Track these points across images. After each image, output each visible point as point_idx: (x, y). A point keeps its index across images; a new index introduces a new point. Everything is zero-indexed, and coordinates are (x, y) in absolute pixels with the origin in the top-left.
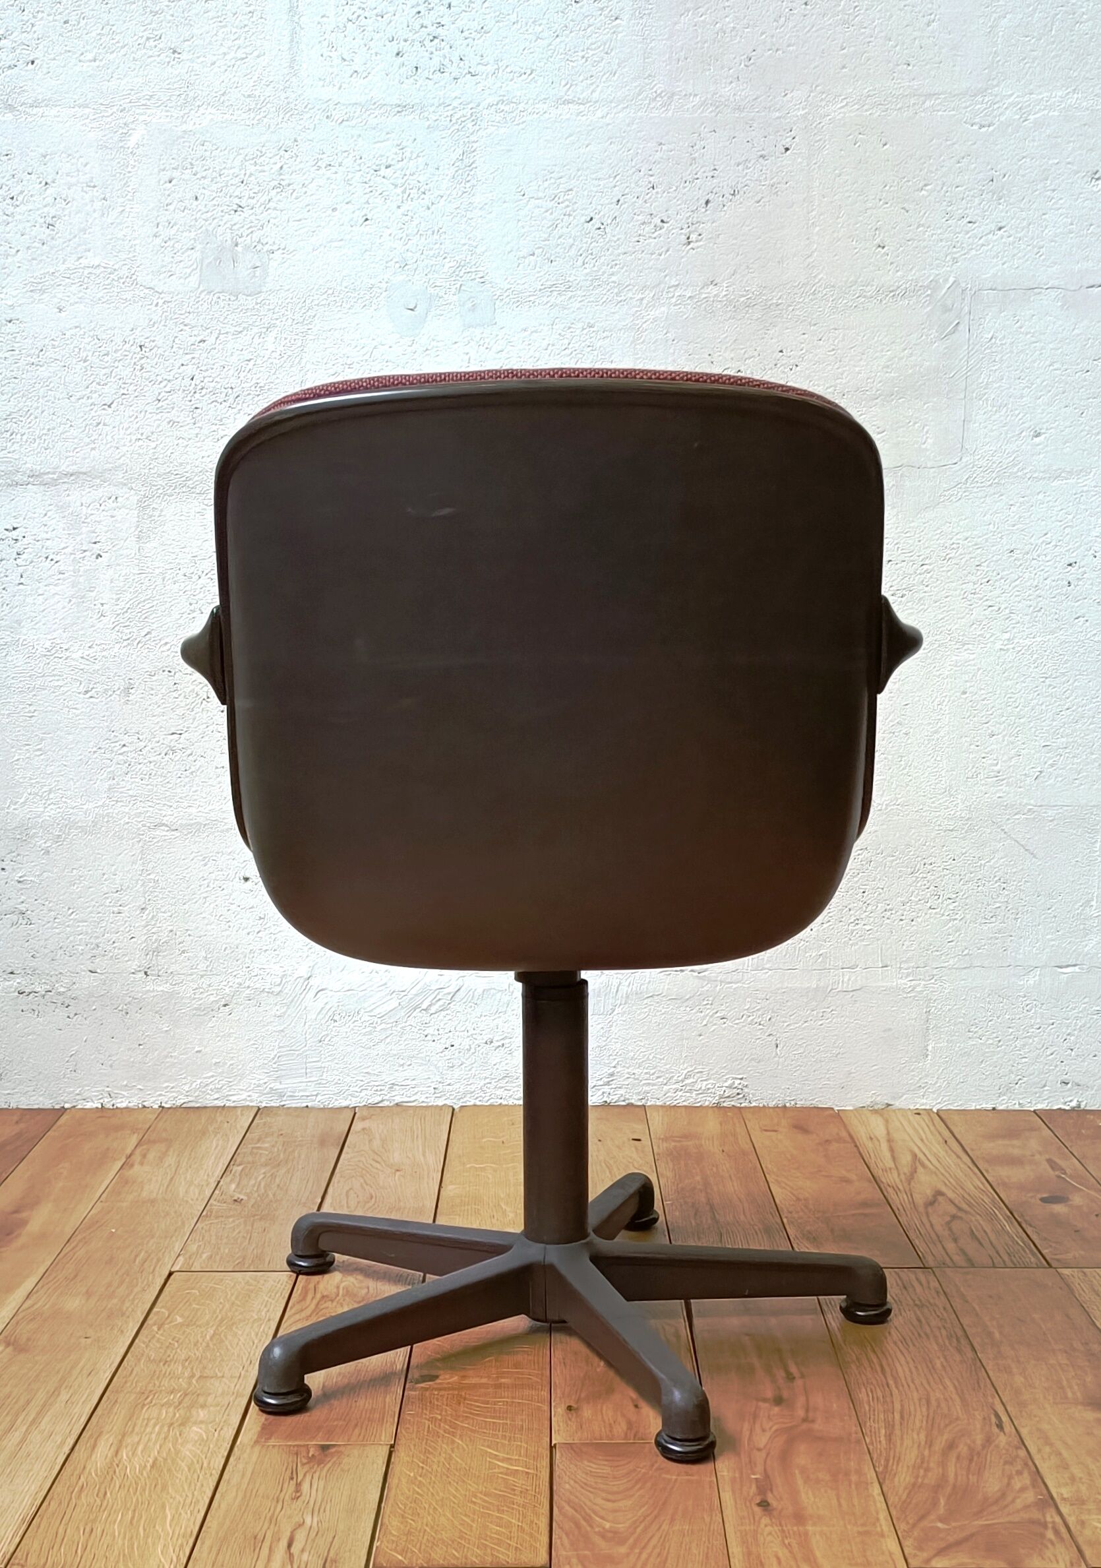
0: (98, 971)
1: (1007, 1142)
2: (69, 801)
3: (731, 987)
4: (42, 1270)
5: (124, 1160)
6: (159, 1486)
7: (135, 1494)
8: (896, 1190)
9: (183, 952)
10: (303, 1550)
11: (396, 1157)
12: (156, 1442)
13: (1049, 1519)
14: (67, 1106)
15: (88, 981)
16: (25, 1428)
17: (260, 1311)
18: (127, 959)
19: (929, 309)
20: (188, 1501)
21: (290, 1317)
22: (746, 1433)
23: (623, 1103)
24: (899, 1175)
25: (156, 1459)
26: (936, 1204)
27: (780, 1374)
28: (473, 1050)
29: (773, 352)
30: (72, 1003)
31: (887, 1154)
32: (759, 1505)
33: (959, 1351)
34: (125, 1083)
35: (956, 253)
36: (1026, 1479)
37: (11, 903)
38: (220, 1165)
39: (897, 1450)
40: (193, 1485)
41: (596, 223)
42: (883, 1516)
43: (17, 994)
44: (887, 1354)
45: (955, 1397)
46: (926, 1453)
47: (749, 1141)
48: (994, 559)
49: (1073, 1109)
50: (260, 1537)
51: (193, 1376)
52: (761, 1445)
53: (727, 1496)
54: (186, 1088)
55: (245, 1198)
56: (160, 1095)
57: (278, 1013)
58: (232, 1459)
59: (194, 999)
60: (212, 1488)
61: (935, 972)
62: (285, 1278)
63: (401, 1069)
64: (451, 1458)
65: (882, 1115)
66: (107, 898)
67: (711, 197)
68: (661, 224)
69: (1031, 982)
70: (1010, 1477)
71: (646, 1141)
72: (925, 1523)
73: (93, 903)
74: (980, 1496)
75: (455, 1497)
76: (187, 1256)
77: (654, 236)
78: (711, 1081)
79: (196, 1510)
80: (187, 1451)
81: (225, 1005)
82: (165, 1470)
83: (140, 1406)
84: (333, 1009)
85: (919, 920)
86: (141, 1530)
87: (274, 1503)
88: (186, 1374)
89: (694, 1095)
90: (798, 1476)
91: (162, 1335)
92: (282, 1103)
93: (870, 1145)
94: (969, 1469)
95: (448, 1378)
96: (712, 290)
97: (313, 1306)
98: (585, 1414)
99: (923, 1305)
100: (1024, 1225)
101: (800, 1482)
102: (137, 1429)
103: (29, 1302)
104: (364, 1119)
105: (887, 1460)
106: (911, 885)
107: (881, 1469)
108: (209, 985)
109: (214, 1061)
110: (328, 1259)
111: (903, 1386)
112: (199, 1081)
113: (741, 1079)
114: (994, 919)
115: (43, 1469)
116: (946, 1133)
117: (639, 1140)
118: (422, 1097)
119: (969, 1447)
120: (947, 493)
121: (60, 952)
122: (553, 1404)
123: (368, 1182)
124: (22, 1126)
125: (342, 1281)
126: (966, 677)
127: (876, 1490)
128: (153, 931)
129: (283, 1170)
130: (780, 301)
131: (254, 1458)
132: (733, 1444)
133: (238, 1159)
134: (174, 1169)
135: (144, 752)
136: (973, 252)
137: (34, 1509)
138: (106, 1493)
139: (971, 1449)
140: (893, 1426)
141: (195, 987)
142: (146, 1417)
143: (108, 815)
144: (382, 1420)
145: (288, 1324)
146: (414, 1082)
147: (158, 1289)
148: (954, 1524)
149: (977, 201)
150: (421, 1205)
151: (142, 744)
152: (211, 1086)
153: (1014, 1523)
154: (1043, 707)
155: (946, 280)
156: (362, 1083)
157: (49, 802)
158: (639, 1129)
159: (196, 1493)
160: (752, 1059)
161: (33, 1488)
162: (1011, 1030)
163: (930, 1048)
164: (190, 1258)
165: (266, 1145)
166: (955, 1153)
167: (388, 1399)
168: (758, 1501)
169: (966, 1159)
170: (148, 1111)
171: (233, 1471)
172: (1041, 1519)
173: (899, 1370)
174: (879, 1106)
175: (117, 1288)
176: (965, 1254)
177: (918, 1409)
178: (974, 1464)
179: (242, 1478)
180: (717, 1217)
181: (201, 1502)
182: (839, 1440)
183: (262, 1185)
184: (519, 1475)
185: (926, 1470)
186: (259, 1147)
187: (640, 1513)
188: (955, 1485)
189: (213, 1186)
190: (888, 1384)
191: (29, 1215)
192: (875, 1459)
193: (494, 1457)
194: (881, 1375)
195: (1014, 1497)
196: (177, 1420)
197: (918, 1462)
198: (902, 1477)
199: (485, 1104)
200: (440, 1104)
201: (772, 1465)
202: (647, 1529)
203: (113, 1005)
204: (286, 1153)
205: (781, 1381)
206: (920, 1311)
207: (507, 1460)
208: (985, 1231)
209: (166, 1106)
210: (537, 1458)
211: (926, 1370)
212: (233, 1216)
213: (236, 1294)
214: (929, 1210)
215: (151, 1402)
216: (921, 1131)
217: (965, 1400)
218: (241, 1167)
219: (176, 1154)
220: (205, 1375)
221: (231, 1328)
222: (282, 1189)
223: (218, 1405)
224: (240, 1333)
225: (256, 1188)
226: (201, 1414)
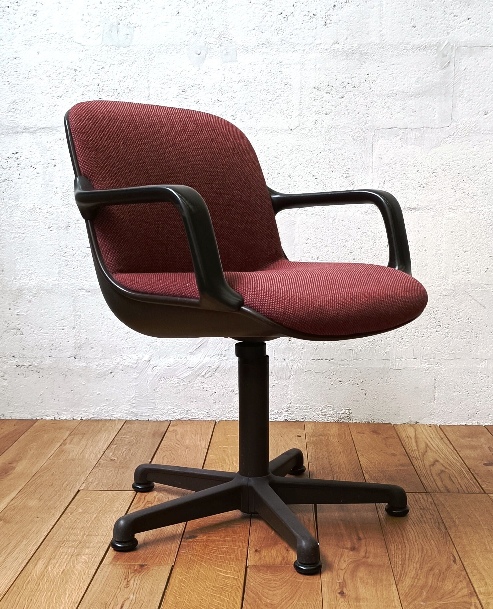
0: (53, 356)
1: (470, 439)
2: (40, 278)
3: (344, 367)
4: (20, 488)
5: (62, 442)
6: (64, 581)
7: (53, 584)
8: (417, 459)
9: (92, 348)
11: (187, 442)
12: (65, 562)
13: (473, 601)
14: (38, 418)
15: (48, 361)
16: (5, 556)
17: (118, 507)
18: (66, 351)
19: (436, 55)
20: (77, 588)
21: (132, 510)
22: (337, 562)
23: (294, 420)
24: (419, 453)
25: (64, 570)
26: (435, 465)
27: (355, 537)
28: (224, 395)
29: (365, 75)
30: (41, 371)
31: (414, 444)
32: (339, 593)
33: (439, 529)
34: (65, 408)
35: (448, 30)
36: (464, 584)
37: (14, 324)
38: (106, 444)
39: (406, 571)
40: (80, 581)
41: (284, 15)
42: (396, 598)
43: (16, 366)
44: (406, 530)
45: (435, 548)
46: (419, 572)
47: (351, 437)
48: (466, 170)
50: (108, 604)
51: (85, 534)
52: (343, 568)
53: (325, 589)
54: (93, 411)
55: (116, 459)
56: (81, 414)
57: (135, 377)
58: (99, 570)
59: (97, 370)
60: (89, 583)
61: (438, 361)
62: (131, 494)
63: (192, 403)
64: (200, 571)
65: (413, 427)
66: (57, 323)
67: (336, 4)
68: (313, 16)
69: (483, 366)
70: (457, 583)
71: (303, 437)
72: (416, 602)
73: (51, 325)
74: (442, 592)
75: (200, 588)
77: (310, 21)
78: (334, 411)
79: (80, 592)
80: (78, 567)
81: (111, 373)
82: (68, 575)
83: (59, 547)
84: (160, 376)
85: (431, 337)
86: (54, 599)
87: (116, 590)
88: (81, 534)
89: (327, 417)
90: (359, 581)
91: (72, 517)
92: (137, 419)
93: (406, 440)
94: (438, 579)
95: (202, 537)
96: (337, 46)
97: (143, 506)
98: (263, 553)
99: (424, 509)
100: (475, 475)
101: (359, 584)
102: (56, 557)
103: (12, 502)
104: (173, 426)
105: (401, 575)
106: (427, 321)
107: (397, 579)
108: (104, 364)
109: (106, 398)
110: (151, 485)
111: (411, 543)
112: (99, 408)
113: (349, 410)
114: (466, 337)
115: (12, 573)
116: (442, 435)
117: (300, 436)
118: (201, 416)
119: (439, 570)
120: (444, 140)
121: (36, 347)
122: (249, 549)
123: (173, 453)
124: (17, 427)
125: (157, 495)
126: (453, 225)
127: (394, 588)
128: (78, 338)
129: (135, 447)
130: (368, 51)
131: (109, 570)
132: (330, 567)
133: (115, 442)
134: (84, 446)
135: (75, 256)
136: (456, 30)
138: (39, 584)
140: (405, 560)
141: (97, 364)
142: (61, 551)
143: (58, 284)
144: (169, 555)
146: (198, 409)
147: (72, 497)
148: (429, 603)
149: (458, 6)
150: (197, 463)
151: (74, 252)
152: (104, 410)
153: (457, 603)
154: (489, 239)
155: (444, 42)
156: (174, 410)
157: (31, 278)
158: (300, 431)
159: (81, 585)
160: (354, 401)
161: (7, 581)
162: (474, 388)
163: (436, 396)
164: (88, 484)
165: (128, 436)
166: (446, 444)
167: (173, 545)
168: (339, 592)
169: (451, 446)
170: (75, 421)
171: (99, 575)
172: (470, 601)
173: (411, 537)
174: (413, 423)
175: (54, 497)
176: (446, 487)
177: (417, 553)
178: (441, 577)
179: (103, 579)
180: (333, 470)
181: (83, 589)
182: (380, 566)
183: (124, 453)
184: (231, 579)
185: (418, 580)
186: (124, 438)
187: (284, 596)
188: (431, 586)
189: (102, 454)
190: (404, 543)
191: (17, 465)
192: (395, 574)
193: (220, 571)
194: (402, 539)
195: (458, 592)
196: (76, 553)
197: (415, 576)
198: (407, 582)
199: (230, 420)
200: (210, 420)
201: (348, 576)
202: (286, 603)
203: (60, 372)
204: (137, 440)
205: (355, 540)
206: (423, 511)
207: (226, 573)
208: (456, 477)
209: (84, 419)
210: (240, 571)
211: (423, 537)
212: (110, 467)
213: (108, 500)
214: (431, 468)
215: (64, 545)
216: (431, 434)
217: (440, 550)
218: (115, 446)
219: (86, 440)
220: (90, 534)
221: (104, 514)
222: (133, 455)
223: (95, 547)
224: (108, 517)
225: (121, 455)
226: (87, 551)
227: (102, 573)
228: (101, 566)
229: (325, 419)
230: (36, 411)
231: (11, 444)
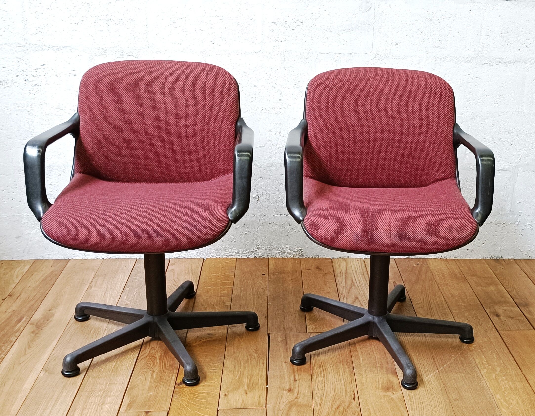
5: (89, 284)
12: (93, 412)
14: (70, 258)
16: (51, 408)
21: (139, 358)
22: (278, 403)
23: (262, 257)
24: (346, 289)
27: (292, 379)
31: (344, 280)
38: (122, 287)
47: (301, 275)
52: (282, 409)
65: (345, 261)
71: (267, 276)
78: (291, 250)
83: (89, 397)
88: (105, 383)
89: (285, 254)
93: (339, 276)
97: (148, 352)
98: (230, 397)
102: (87, 407)
103: (54, 352)
104: (172, 265)
113: (301, 249)
116: (365, 270)
117: (264, 275)
118: (193, 255)
122: (221, 393)
124: (53, 268)
133: (128, 284)
134: (106, 289)
142: (91, 401)
144: (166, 401)
158: (265, 269)
160: (304, 243)
165: (138, 277)
167: (169, 392)
170: (98, 260)
174: (346, 257)
180: (285, 310)
183: (135, 296)
186: (135, 279)
189: (119, 297)
191: (55, 311)
196: (101, 402)
199: (214, 258)
200: (199, 258)
205: (292, 382)
209: (105, 258)
215: (93, 395)
216: (357, 268)
218: (129, 288)
219: (107, 282)
220: (111, 383)
221: (121, 362)
222: (142, 299)
223: (114, 396)
224: (124, 364)
225: (133, 298)
226: (109, 400)
228: (119, 414)
229: (284, 256)
230: (67, 254)
231: (50, 288)
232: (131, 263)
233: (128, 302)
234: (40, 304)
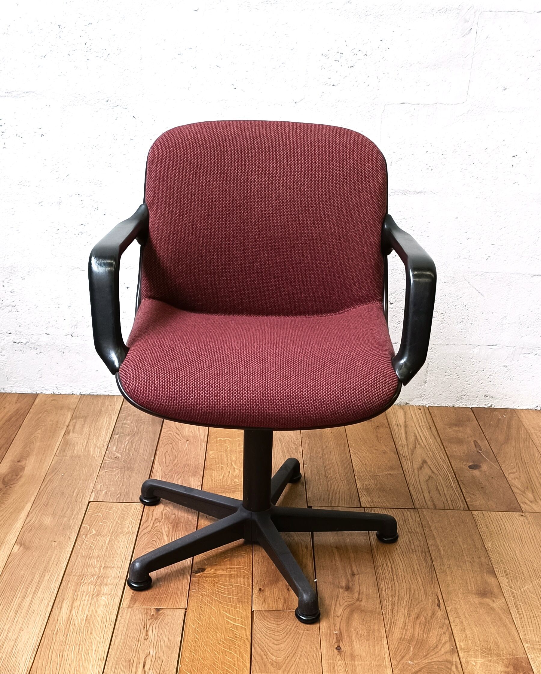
0: (50, 334)
1: (457, 429)
4: (33, 499)
5: (65, 428)
6: (89, 631)
7: (79, 635)
8: (405, 458)
10: (150, 669)
11: (186, 432)
12: (87, 605)
13: (454, 660)
14: (38, 393)
15: (45, 338)
17: (129, 527)
18: (63, 329)
20: (102, 639)
21: (141, 532)
22: (333, 607)
24: (408, 449)
25: (87, 616)
26: (423, 468)
27: (349, 572)
30: (38, 348)
31: (404, 436)
32: (336, 648)
33: (425, 560)
34: (64, 383)
36: (447, 637)
38: (108, 434)
39: (395, 619)
40: (103, 631)
42: (387, 655)
43: (13, 343)
44: (395, 562)
45: (421, 587)
46: (407, 620)
49: (489, 408)
51: (101, 566)
52: (339, 615)
53: (323, 643)
54: (91, 387)
56: (80, 389)
58: (119, 616)
60: (111, 633)
62: (139, 507)
64: (210, 617)
65: (403, 409)
66: (53, 301)
69: (476, 352)
70: (441, 635)
72: (404, 661)
73: (46, 303)
74: (427, 647)
75: (212, 640)
76: (96, 492)
79: (105, 646)
80: (101, 611)
82: (91, 622)
86: (83, 655)
87: (137, 642)
88: (98, 565)
90: (353, 632)
91: (87, 541)
93: (396, 429)
94: (424, 630)
95: (210, 571)
97: (151, 525)
98: (266, 594)
99: (412, 532)
100: (460, 482)
101: (354, 636)
102: (79, 598)
103: (29, 518)
105: (390, 624)
107: (387, 629)
110: (158, 499)
111: (400, 580)
112: (97, 383)
115: (41, 620)
116: (430, 422)
119: (425, 617)
121: (32, 325)
122: (253, 587)
123: (174, 448)
124: (18, 405)
125: (164, 510)
127: (385, 642)
128: (75, 316)
129: (137, 439)
131: (128, 616)
132: (327, 613)
133: (117, 430)
134: (88, 436)
137: (38, 643)
138: (67, 635)
139: (426, 619)
140: (394, 604)
142: (82, 590)
144: (181, 595)
145: (141, 536)
147: (84, 513)
148: (415, 662)
150: (198, 463)
152: (103, 385)
153: (439, 662)
159: (105, 635)
161: (37, 631)
164: (97, 494)
165: (128, 422)
166: (434, 435)
167: (184, 582)
168: (336, 646)
169: (438, 440)
170: (75, 396)
171: (120, 623)
172: (451, 659)
173: (399, 571)
174: (403, 404)
175: (67, 511)
176: (433, 501)
177: (406, 594)
178: (426, 627)
179: (124, 628)
180: (327, 475)
181: (107, 641)
182: (371, 611)
183: (128, 447)
184: (239, 629)
185: (406, 630)
186: (125, 424)
187: (288, 652)
188: (417, 639)
189: (106, 448)
190: (394, 580)
191: (25, 464)
192: (386, 623)
193: (229, 618)
194: (391, 574)
195: (441, 648)
196: (95, 592)
197: (403, 626)
198: (396, 634)
201: (343, 625)
202: (290, 660)
203: (57, 349)
204: (138, 427)
205: (349, 577)
206: (411, 535)
207: (233, 620)
208: (442, 487)
209: (83, 394)
210: (246, 619)
211: (411, 572)
212: (116, 467)
213: (118, 516)
214: (420, 472)
215: (84, 581)
216: (420, 420)
217: (426, 591)
218: (118, 436)
219: (88, 426)
220: (106, 566)
221: (117, 537)
222: (136, 451)
223: (112, 584)
224: (120, 541)
225: (124, 450)
226: (105, 589)
227: (123, 620)
228: (120, 610)
230: (35, 386)
231: (16, 432)
232: (117, 401)
233: (119, 455)
234: (5, 453)
